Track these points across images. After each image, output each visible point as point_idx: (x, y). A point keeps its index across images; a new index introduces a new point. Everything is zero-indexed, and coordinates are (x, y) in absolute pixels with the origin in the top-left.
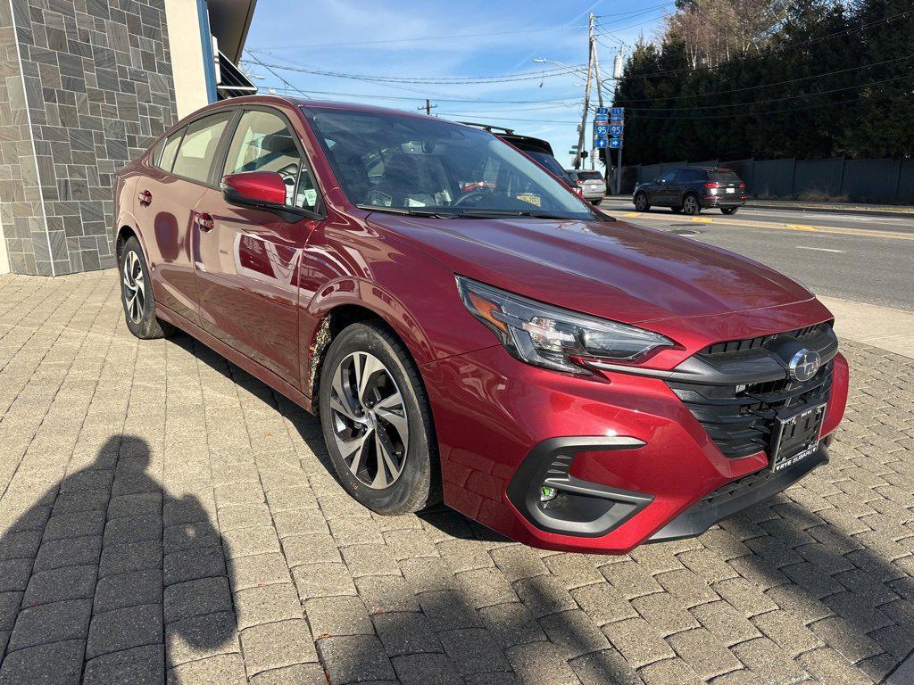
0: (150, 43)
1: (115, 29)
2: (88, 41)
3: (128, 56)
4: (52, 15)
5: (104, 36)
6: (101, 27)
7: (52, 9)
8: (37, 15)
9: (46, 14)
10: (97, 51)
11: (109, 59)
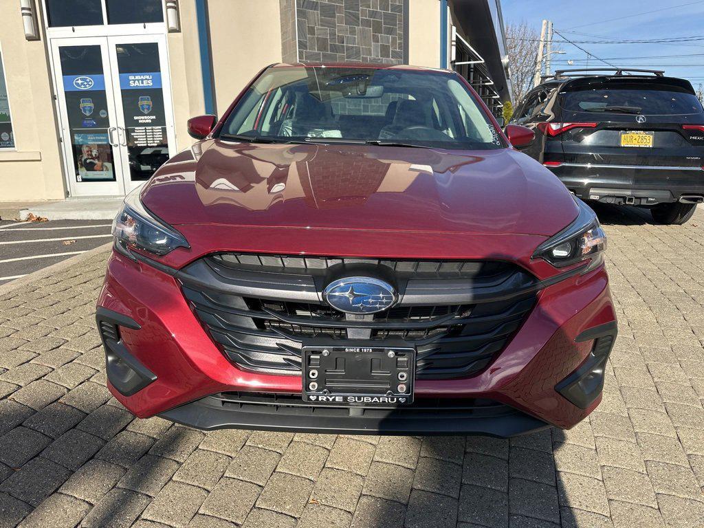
0: (388, 39)
1: (363, 32)
2: (343, 43)
3: (370, 49)
4: (321, 29)
5: (355, 38)
6: (353, 32)
7: (322, 25)
8: (312, 31)
9: (318, 29)
10: (348, 48)
11: (356, 53)
